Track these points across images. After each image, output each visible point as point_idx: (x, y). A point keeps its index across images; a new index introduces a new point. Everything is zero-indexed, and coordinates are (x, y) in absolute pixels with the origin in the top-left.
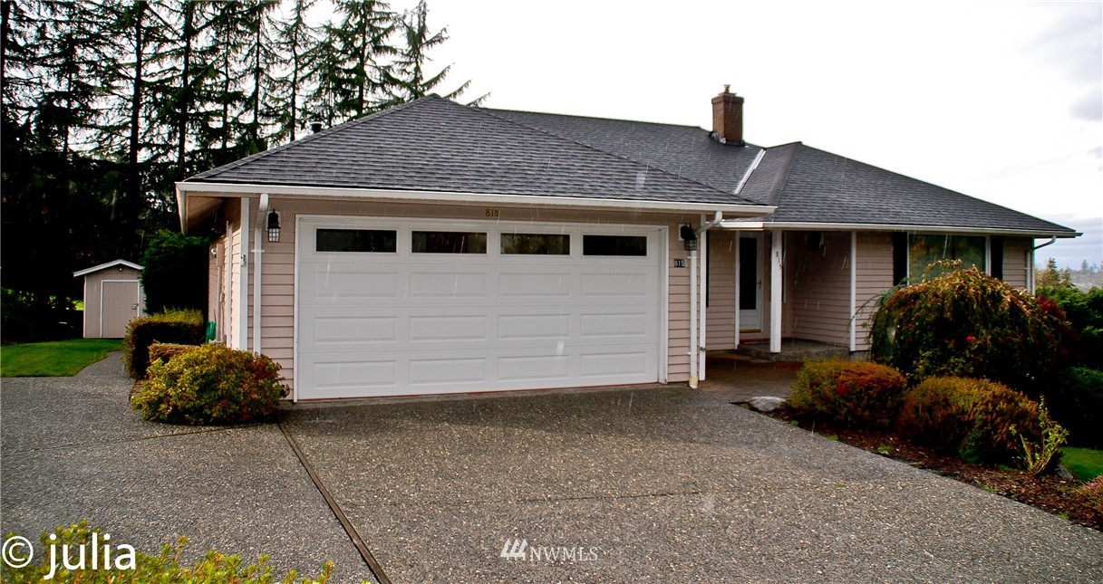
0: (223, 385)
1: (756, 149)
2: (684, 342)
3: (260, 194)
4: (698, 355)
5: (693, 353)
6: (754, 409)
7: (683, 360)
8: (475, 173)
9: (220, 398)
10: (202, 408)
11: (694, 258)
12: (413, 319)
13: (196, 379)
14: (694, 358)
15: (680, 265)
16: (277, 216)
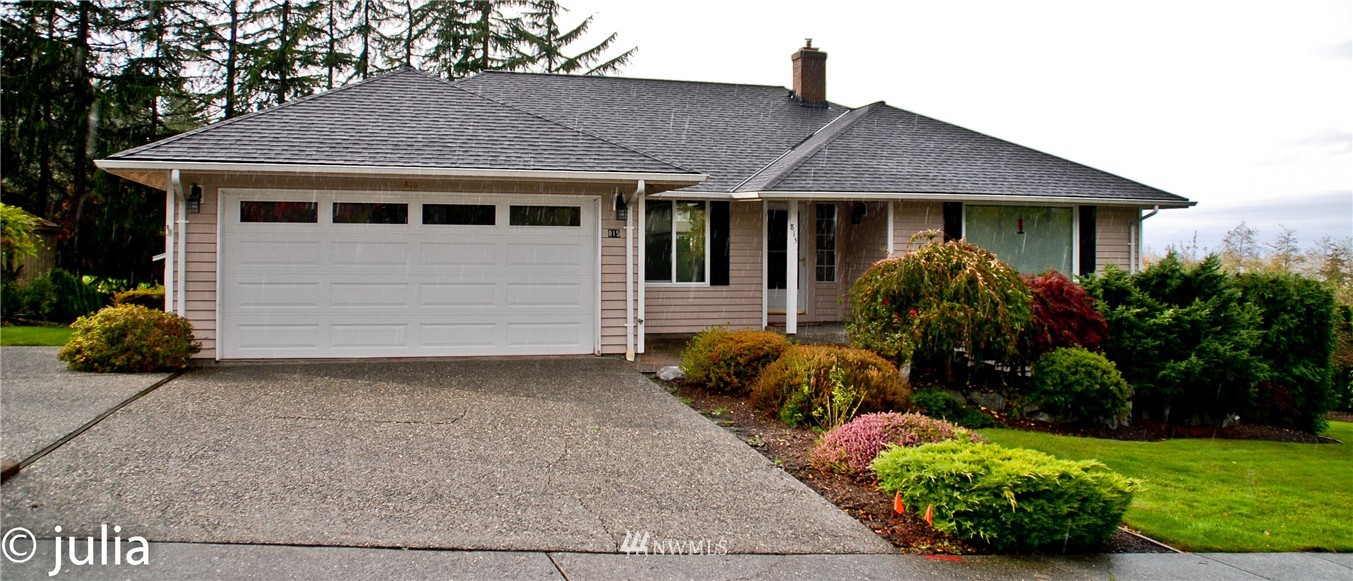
0: (129, 337)
1: (840, 109)
2: (620, 314)
3: (171, 170)
4: (636, 327)
5: (630, 324)
6: (657, 379)
7: (620, 332)
8: (392, 147)
9: (128, 349)
10: (109, 357)
11: (630, 228)
12: (334, 286)
13: (105, 333)
14: (630, 330)
15: (614, 234)
16: (200, 189)
